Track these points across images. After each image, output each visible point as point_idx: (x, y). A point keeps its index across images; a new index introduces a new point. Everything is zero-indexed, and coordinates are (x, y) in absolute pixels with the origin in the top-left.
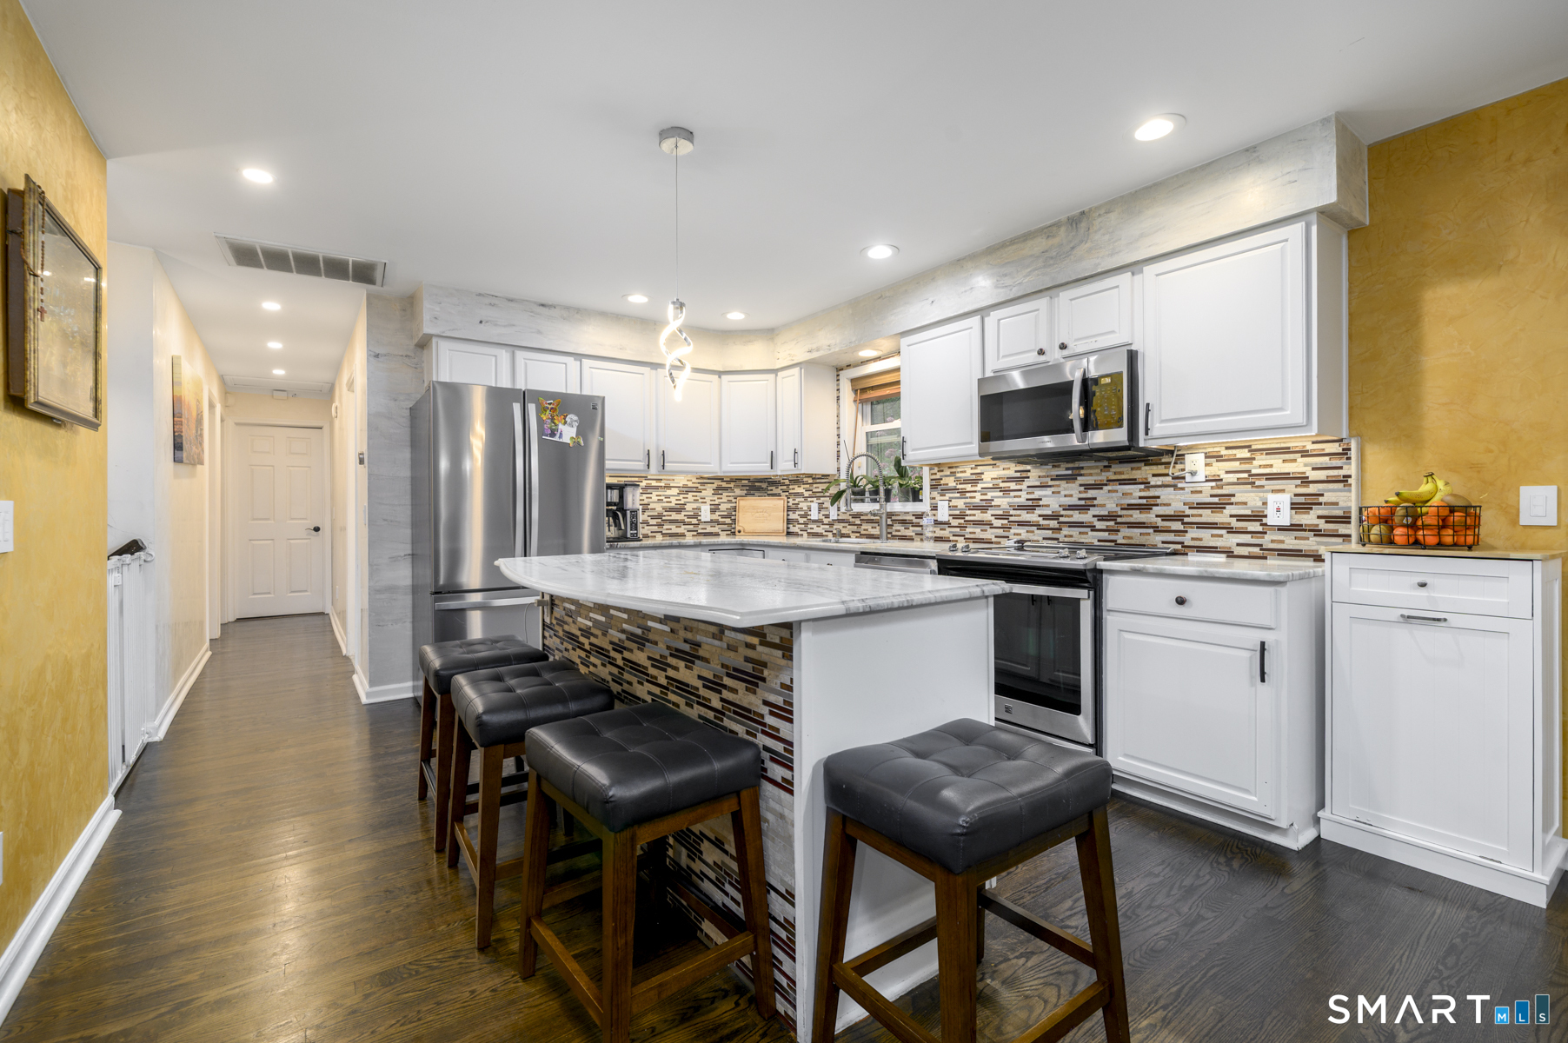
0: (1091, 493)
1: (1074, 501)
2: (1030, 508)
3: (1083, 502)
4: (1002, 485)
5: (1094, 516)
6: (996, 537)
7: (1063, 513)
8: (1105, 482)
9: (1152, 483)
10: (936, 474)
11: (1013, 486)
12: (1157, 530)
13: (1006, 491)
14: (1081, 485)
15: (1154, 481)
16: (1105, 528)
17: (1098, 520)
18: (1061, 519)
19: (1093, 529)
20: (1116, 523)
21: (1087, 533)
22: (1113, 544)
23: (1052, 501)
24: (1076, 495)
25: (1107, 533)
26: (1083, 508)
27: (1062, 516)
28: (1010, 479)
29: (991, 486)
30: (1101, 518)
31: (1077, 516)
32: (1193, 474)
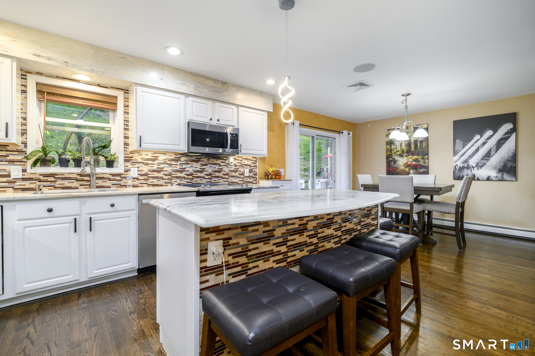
0: (204, 167)
1: (198, 169)
2: (181, 172)
3: (201, 170)
4: (168, 162)
5: (205, 174)
6: (165, 183)
7: (194, 173)
8: (208, 164)
9: (221, 165)
10: (128, 154)
11: (173, 163)
12: (222, 178)
13: (170, 165)
14: (200, 164)
15: (222, 164)
16: (208, 178)
17: (206, 175)
18: (193, 175)
19: (204, 178)
20: (211, 176)
21: (202, 180)
22: (210, 183)
23: (190, 169)
24: (199, 167)
25: (209, 180)
26: (201, 172)
27: (194, 174)
28: (172, 160)
29: (163, 162)
30: (207, 175)
31: (199, 174)
32: (232, 163)
